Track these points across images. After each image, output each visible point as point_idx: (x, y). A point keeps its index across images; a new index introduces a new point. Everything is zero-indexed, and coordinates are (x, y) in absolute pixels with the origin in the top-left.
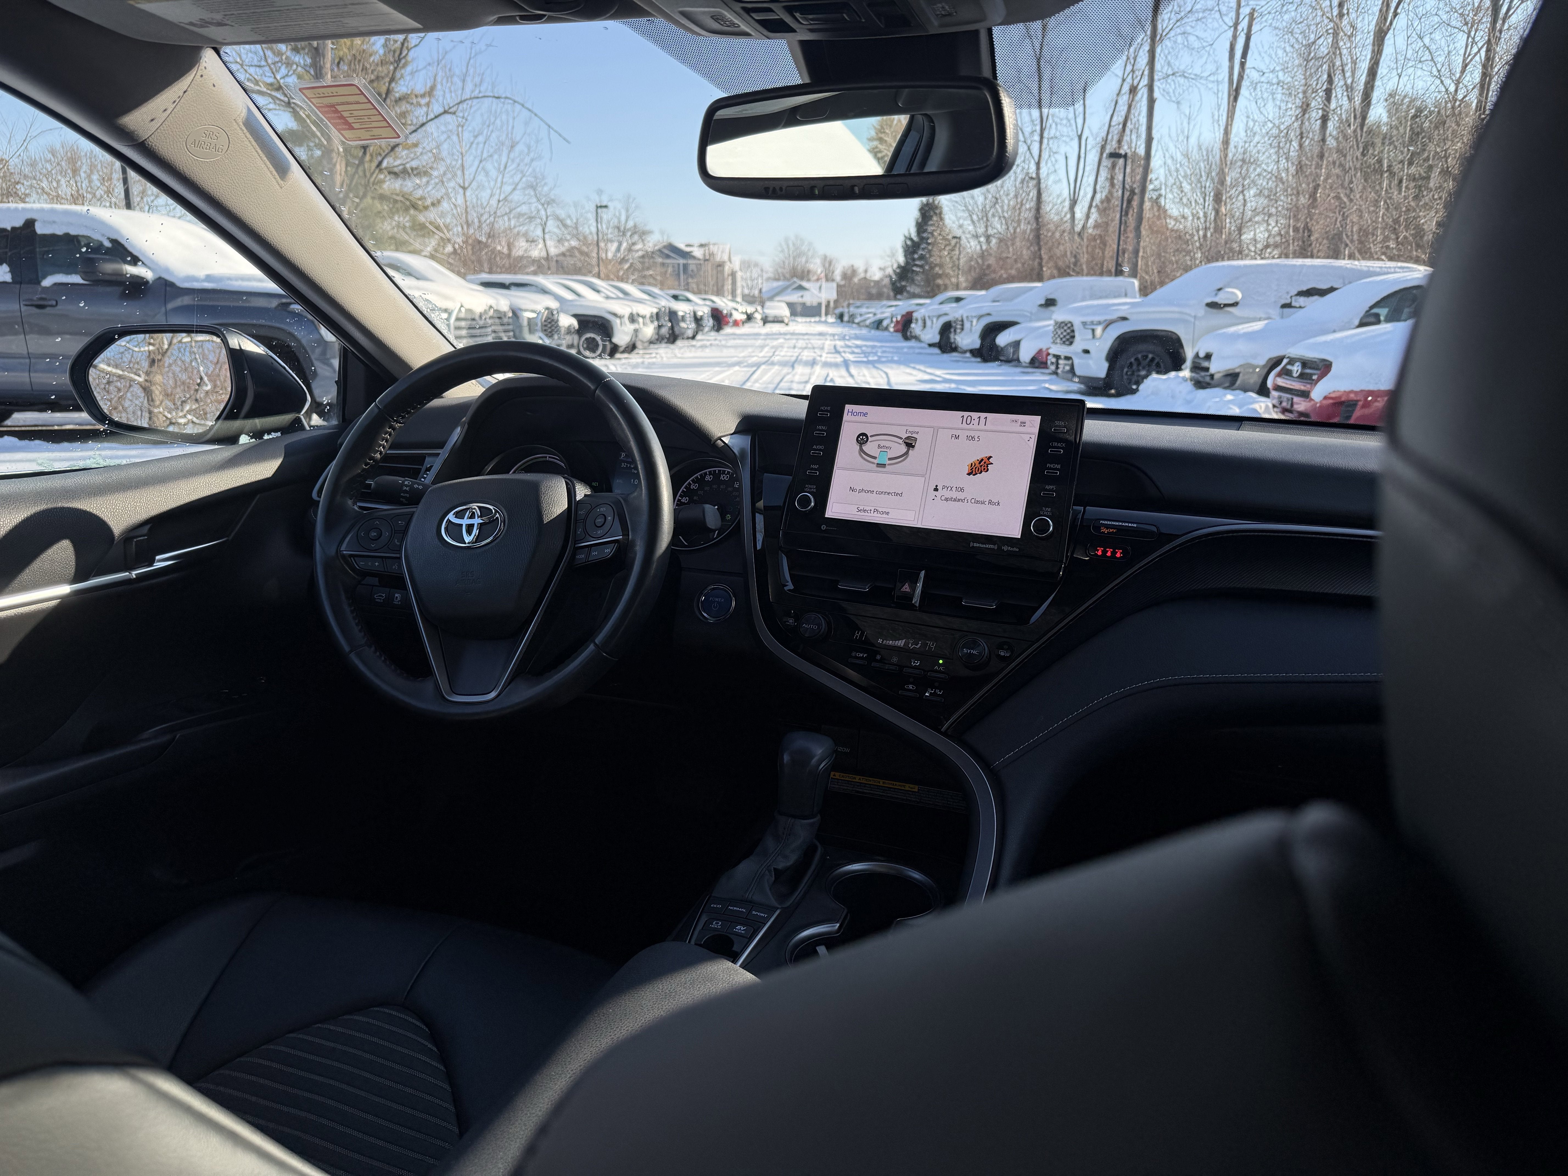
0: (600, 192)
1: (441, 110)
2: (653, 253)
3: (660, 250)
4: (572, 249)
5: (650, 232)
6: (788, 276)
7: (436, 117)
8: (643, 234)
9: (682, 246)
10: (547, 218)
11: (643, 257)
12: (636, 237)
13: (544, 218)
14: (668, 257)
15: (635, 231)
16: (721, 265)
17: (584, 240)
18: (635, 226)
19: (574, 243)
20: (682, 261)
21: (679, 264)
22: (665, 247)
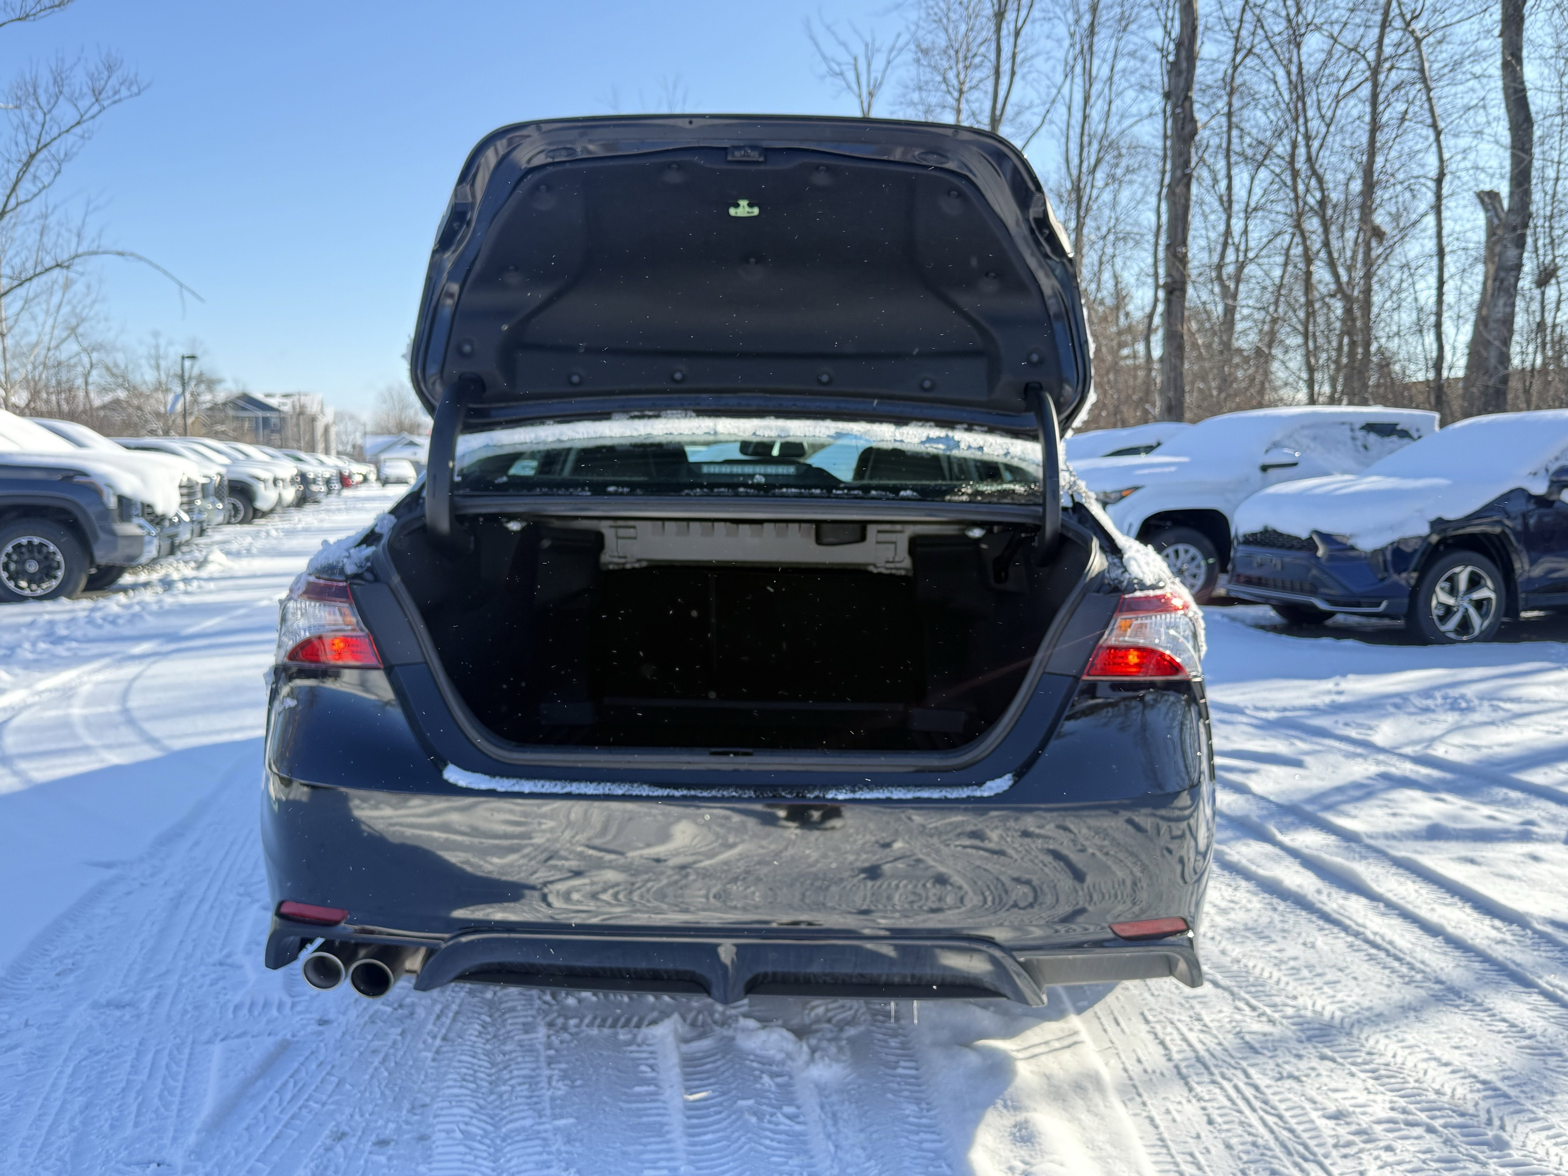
0: (156, 334)
1: (53, 263)
2: (225, 404)
3: (232, 402)
4: (117, 402)
5: (220, 381)
6: (394, 430)
7: (47, 270)
8: (211, 384)
9: (259, 396)
10: (92, 366)
11: (211, 409)
12: (203, 387)
13: (88, 366)
14: (244, 409)
15: (200, 379)
16: (313, 419)
17: (133, 390)
18: (201, 374)
19: (122, 394)
20: (260, 414)
21: (257, 418)
22: (239, 398)
